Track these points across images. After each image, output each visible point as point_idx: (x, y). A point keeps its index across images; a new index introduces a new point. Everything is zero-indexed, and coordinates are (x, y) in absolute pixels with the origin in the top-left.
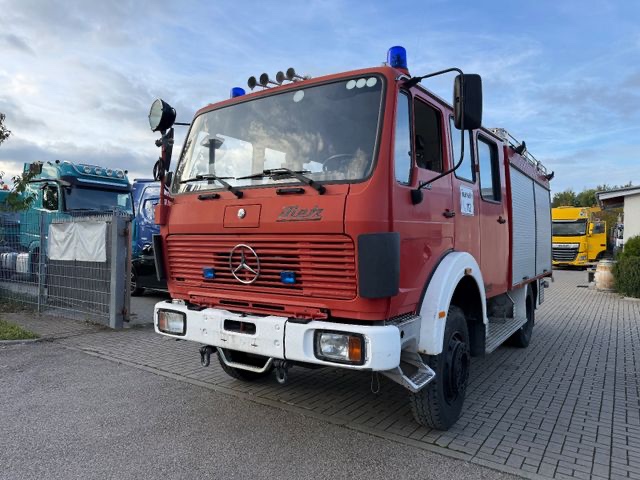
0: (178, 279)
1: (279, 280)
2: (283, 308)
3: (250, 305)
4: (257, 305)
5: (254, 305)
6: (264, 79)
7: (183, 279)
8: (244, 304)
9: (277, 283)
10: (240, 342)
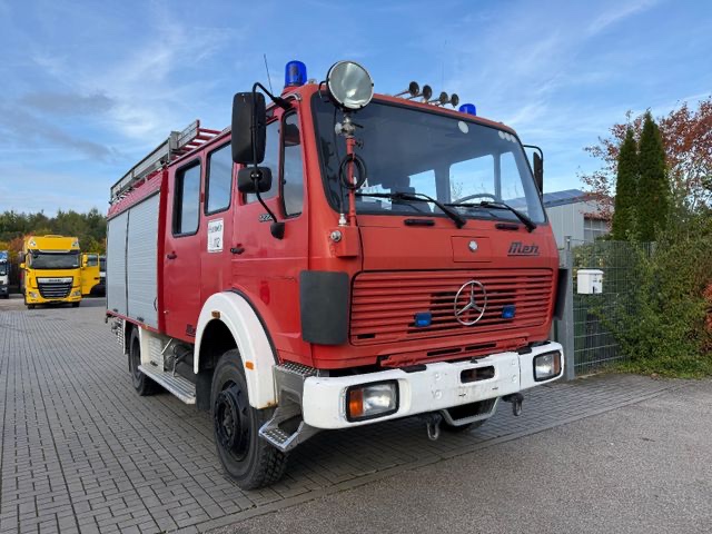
0: (361, 337)
1: (500, 316)
2: (494, 345)
3: (463, 350)
4: (470, 348)
5: (467, 349)
6: (427, 91)
7: (372, 335)
8: (456, 350)
9: (498, 320)
10: (479, 391)
